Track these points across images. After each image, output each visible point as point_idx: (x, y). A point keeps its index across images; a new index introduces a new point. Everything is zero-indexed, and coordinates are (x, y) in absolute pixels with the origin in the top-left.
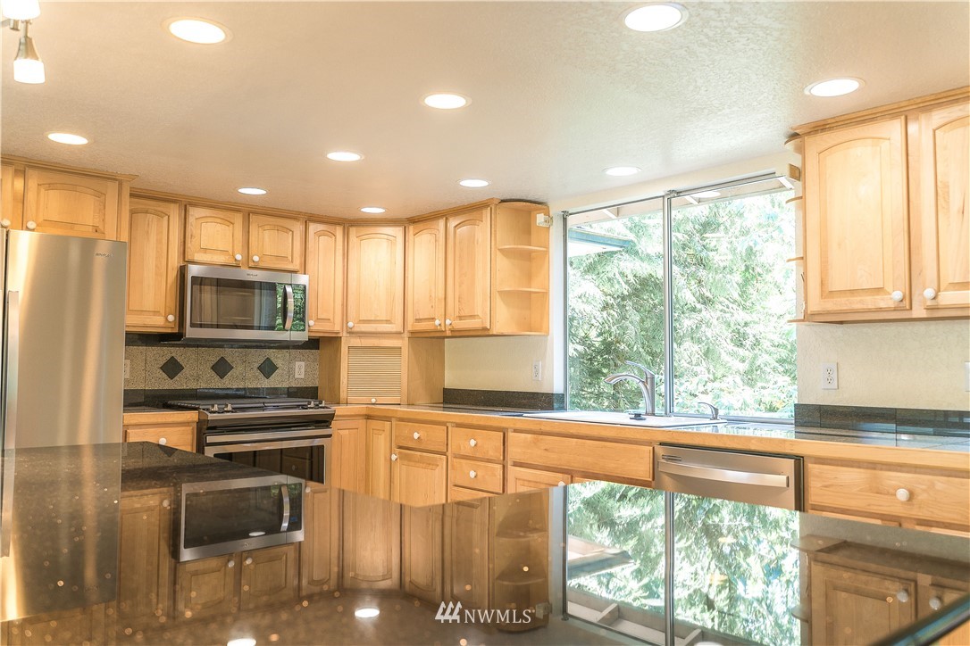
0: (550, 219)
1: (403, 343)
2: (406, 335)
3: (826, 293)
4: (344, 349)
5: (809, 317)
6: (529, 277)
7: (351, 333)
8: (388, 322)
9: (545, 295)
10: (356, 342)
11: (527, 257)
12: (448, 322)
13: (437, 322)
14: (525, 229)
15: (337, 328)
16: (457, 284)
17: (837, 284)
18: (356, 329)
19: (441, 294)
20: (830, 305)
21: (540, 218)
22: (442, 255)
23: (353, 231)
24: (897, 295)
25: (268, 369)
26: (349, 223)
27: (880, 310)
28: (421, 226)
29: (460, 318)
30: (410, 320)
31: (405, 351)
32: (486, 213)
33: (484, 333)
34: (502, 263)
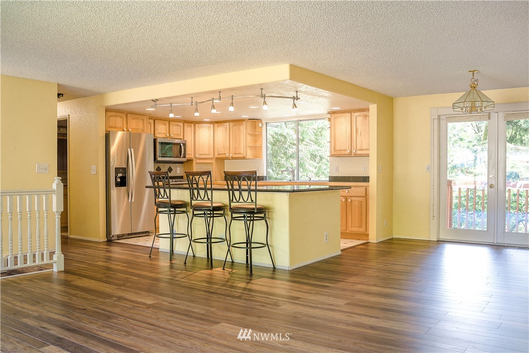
0: (262, 125)
1: (213, 161)
2: (214, 159)
3: (335, 150)
4: (194, 163)
5: (332, 156)
6: (256, 141)
7: (196, 158)
8: (209, 154)
9: (261, 147)
10: (198, 161)
11: (255, 135)
12: (231, 155)
13: (227, 155)
14: (255, 127)
15: (193, 157)
16: (234, 144)
17: (337, 148)
18: (198, 157)
19: (228, 146)
20: (336, 153)
21: (260, 125)
22: (228, 134)
23: (197, 125)
24: (349, 151)
25: (170, 170)
26: (195, 123)
27: (345, 154)
28: (220, 124)
29: (235, 154)
30: (216, 154)
31: (214, 164)
32: (244, 123)
33: (244, 158)
34: (249, 138)
